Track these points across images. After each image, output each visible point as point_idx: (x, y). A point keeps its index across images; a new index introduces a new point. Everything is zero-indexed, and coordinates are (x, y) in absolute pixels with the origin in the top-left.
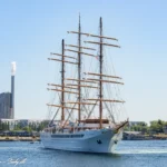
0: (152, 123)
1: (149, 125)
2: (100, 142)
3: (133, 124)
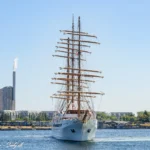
0: (139, 113)
1: (136, 115)
2: (73, 131)
3: (122, 114)
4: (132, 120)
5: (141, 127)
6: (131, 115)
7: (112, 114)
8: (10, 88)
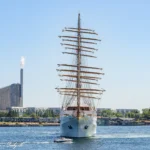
1: (141, 112)
3: (127, 111)
4: (137, 117)
5: (146, 124)
6: (136, 112)
7: (118, 111)
8: (17, 85)
